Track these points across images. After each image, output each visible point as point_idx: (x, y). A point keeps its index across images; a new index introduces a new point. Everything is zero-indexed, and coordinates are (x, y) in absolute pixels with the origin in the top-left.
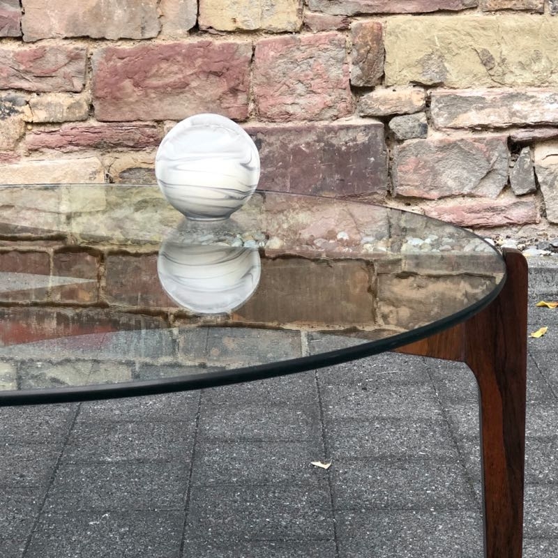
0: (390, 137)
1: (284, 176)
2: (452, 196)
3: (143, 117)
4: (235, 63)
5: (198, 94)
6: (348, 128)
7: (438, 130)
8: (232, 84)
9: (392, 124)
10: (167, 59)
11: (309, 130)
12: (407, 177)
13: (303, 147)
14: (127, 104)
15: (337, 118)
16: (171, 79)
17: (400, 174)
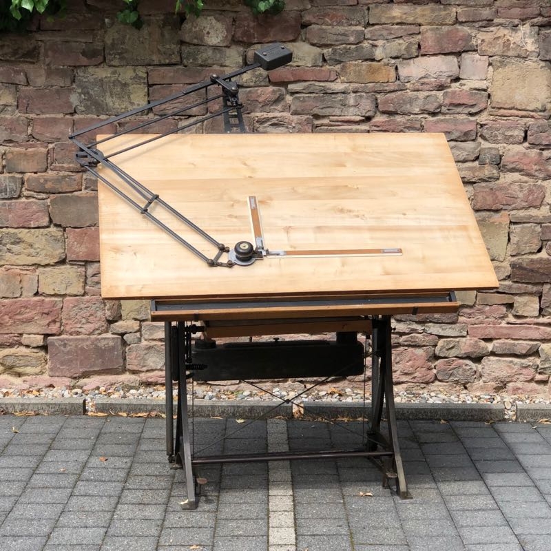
0: (124, 343)
1: (77, 360)
2: (153, 370)
3: (13, 332)
4: (55, 309)
5: (38, 322)
6: (105, 339)
7: (146, 340)
8: (53, 318)
9: (125, 337)
10: (24, 307)
11: (87, 339)
12: (132, 361)
13: (85, 347)
14: (6, 326)
15: (100, 334)
16: (26, 315)
17: (128, 359)
